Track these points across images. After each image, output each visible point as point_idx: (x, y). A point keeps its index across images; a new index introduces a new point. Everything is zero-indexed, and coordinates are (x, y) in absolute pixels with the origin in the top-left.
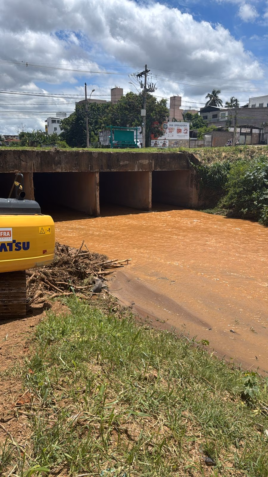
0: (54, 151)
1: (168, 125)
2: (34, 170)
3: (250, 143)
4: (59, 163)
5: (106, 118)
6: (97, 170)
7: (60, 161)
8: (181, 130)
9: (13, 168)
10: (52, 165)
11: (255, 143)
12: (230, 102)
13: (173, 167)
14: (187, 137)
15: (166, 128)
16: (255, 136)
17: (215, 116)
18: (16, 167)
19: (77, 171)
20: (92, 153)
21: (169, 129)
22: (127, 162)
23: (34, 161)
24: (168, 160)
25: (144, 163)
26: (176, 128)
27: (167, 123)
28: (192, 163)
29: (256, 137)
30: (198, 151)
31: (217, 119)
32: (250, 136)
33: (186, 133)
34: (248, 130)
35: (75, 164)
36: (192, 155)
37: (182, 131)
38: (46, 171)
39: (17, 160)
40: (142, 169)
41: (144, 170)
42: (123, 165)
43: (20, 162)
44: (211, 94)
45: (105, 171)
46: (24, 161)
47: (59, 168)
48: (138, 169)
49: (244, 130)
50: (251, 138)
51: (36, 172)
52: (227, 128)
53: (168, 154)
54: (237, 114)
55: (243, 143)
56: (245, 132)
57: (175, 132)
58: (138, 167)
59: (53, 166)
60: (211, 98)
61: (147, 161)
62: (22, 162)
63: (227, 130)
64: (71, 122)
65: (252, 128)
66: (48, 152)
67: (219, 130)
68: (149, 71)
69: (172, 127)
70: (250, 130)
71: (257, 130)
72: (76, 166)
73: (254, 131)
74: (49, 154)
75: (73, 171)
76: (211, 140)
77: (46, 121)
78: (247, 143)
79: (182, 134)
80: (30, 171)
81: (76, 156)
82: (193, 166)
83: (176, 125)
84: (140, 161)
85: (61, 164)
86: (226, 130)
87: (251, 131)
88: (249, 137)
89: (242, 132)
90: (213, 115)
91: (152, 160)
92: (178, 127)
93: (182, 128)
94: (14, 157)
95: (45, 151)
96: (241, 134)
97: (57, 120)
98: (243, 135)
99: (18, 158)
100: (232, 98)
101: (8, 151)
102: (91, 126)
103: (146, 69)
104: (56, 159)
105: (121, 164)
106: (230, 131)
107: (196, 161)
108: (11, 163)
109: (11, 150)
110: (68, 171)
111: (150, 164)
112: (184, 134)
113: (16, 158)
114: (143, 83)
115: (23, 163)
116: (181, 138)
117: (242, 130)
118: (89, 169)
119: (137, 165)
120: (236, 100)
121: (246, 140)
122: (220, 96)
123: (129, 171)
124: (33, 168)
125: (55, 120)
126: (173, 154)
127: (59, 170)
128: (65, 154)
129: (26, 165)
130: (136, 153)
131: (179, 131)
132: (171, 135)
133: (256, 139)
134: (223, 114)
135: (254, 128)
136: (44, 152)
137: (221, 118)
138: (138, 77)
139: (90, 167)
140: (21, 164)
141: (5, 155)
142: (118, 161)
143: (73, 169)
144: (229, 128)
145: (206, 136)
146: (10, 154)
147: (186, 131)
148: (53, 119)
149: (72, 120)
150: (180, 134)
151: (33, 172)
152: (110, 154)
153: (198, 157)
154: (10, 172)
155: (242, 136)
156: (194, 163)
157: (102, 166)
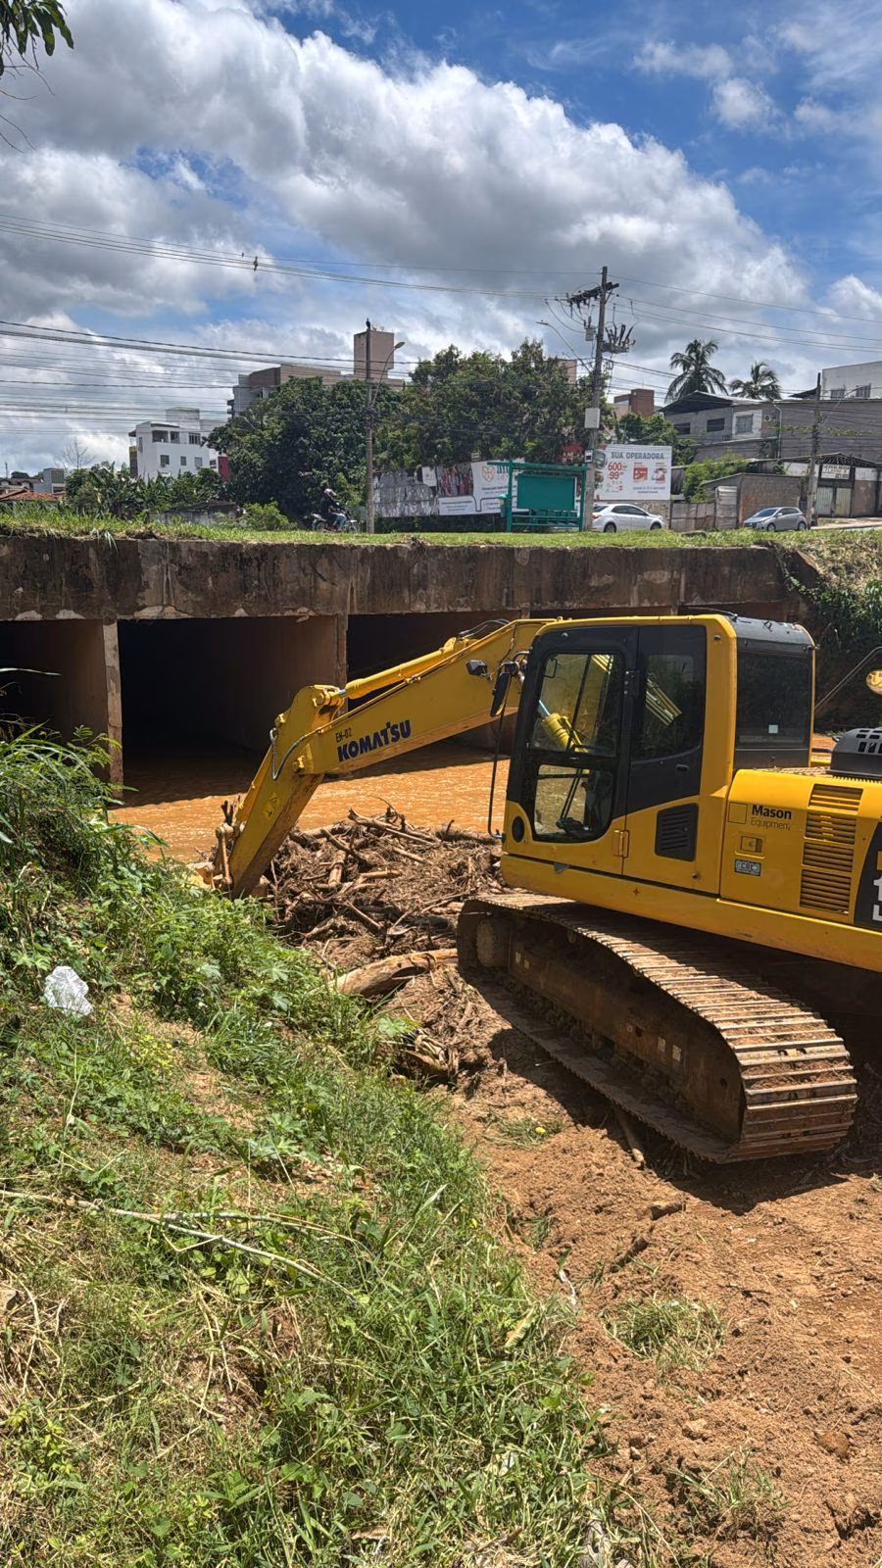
0: (409, 547)
1: (608, 455)
2: (352, 607)
3: (848, 512)
4: (422, 583)
5: (398, 432)
6: (523, 605)
7: (425, 577)
8: (646, 469)
9: (296, 601)
10: (401, 592)
11: (864, 511)
12: (748, 378)
13: (739, 593)
14: (665, 494)
15: (602, 465)
16: (863, 489)
17: (716, 425)
18: (304, 597)
19: (469, 609)
20: (513, 549)
21: (611, 467)
22: (608, 579)
23: (353, 579)
24: (726, 570)
25: (658, 582)
26: (631, 464)
27: (604, 448)
28: (795, 582)
29: (866, 493)
30: (811, 541)
31: (724, 432)
32: (849, 490)
33: (662, 479)
34: (842, 472)
35: (466, 587)
36: (795, 554)
37: (650, 473)
38: (383, 611)
39: (306, 575)
40: (649, 599)
41: (656, 605)
42: (598, 589)
43: (315, 581)
44: (683, 351)
45: (547, 608)
46: (325, 580)
47: (421, 600)
48: (641, 601)
49: (830, 472)
50: (852, 495)
51: (356, 612)
52: (780, 463)
53: (728, 551)
54: (820, 420)
55: (828, 512)
56: (832, 476)
57: (627, 476)
58: (639, 593)
59: (406, 593)
60: (686, 366)
61: (666, 573)
62: (321, 581)
63: (780, 471)
64: (268, 441)
65: (855, 463)
66: (395, 549)
67: (752, 469)
68: (617, 285)
69: (617, 460)
70: (848, 472)
71: (870, 470)
72: (467, 595)
73: (864, 474)
74: (396, 557)
75: (460, 610)
76: (734, 502)
77: (133, 434)
78: (838, 511)
79: (649, 482)
80: (339, 612)
81: (468, 561)
82: (797, 588)
83: (630, 456)
84: (646, 576)
85: (425, 589)
86: (774, 471)
87: (852, 472)
88: (844, 494)
89: (823, 476)
90: (709, 422)
91: (680, 573)
92: (639, 460)
93: (651, 465)
94: (300, 567)
95: (385, 548)
96: (824, 483)
97: (169, 430)
98: (827, 486)
99: (309, 570)
100: (758, 368)
101: (283, 546)
102: (334, 455)
103: (604, 279)
104: (415, 571)
105: (592, 584)
106: (788, 473)
107: (808, 574)
108: (289, 586)
109: (291, 545)
110: (446, 610)
111: (674, 583)
112: (654, 484)
113: (304, 570)
114: (595, 323)
115: (323, 585)
116: (645, 497)
117: (824, 470)
118: (504, 604)
119: (635, 588)
120: (770, 375)
121: (837, 502)
122: (713, 362)
123: (615, 606)
124: (349, 600)
125: (166, 432)
126: (740, 551)
127: (420, 607)
128: (440, 556)
129: (332, 593)
130: (636, 549)
131: (640, 473)
132: (615, 486)
133: (865, 500)
134: (744, 417)
135: (861, 466)
136: (381, 550)
137: (738, 432)
138: (575, 305)
139: (507, 595)
140: (316, 588)
141: (275, 558)
142: (586, 575)
143: (458, 604)
144: (786, 464)
145: (721, 489)
146: (288, 557)
147: (661, 473)
148: (157, 428)
149: (272, 435)
150: (642, 483)
151: (348, 613)
152: (562, 554)
153: (811, 559)
154: (287, 613)
155: (823, 490)
156: (801, 581)
157: (539, 590)
